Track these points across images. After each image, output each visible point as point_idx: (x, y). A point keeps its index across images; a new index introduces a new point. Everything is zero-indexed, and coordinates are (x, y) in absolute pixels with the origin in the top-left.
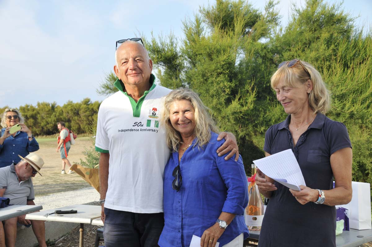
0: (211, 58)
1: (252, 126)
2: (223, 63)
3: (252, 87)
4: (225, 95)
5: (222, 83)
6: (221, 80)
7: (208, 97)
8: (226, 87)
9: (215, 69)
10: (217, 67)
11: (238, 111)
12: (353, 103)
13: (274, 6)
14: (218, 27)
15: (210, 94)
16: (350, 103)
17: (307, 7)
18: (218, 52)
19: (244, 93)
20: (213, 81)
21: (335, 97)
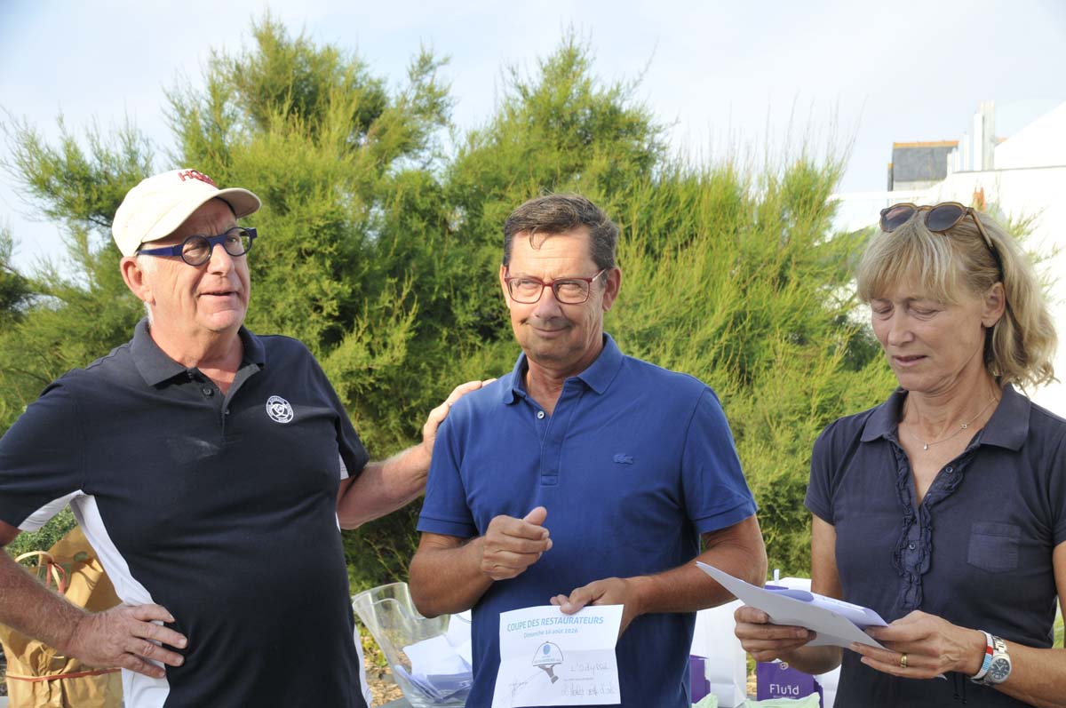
0: (277, 208)
1: (401, 413)
2: (322, 224)
3: (403, 298)
4: (321, 320)
5: (315, 281)
6: (311, 272)
7: (265, 325)
8: (326, 295)
9: (293, 240)
10: (300, 234)
11: (364, 367)
12: (678, 354)
13: (435, 68)
14: (281, 113)
15: (272, 317)
16: (669, 354)
17: (546, 80)
18: (306, 188)
19: (379, 316)
20: (284, 274)
21: (633, 337)
